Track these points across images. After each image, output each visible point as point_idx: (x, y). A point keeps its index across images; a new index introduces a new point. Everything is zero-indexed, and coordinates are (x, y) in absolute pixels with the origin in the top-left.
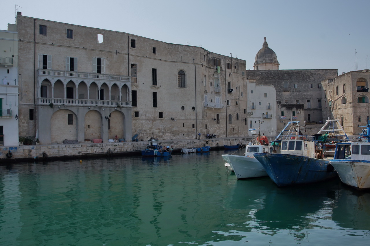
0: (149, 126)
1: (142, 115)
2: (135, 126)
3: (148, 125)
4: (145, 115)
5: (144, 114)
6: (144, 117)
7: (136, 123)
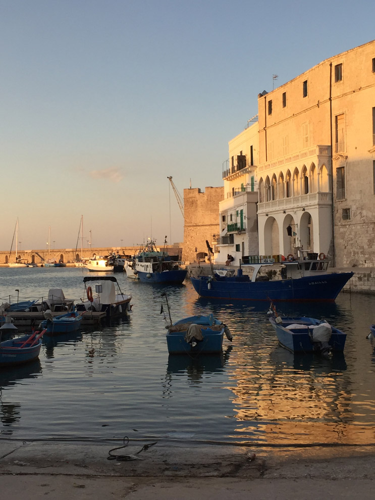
0: (367, 237)
1: (354, 213)
2: (343, 238)
3: (366, 235)
4: (361, 213)
5: (359, 212)
6: (358, 217)
7: (345, 233)
